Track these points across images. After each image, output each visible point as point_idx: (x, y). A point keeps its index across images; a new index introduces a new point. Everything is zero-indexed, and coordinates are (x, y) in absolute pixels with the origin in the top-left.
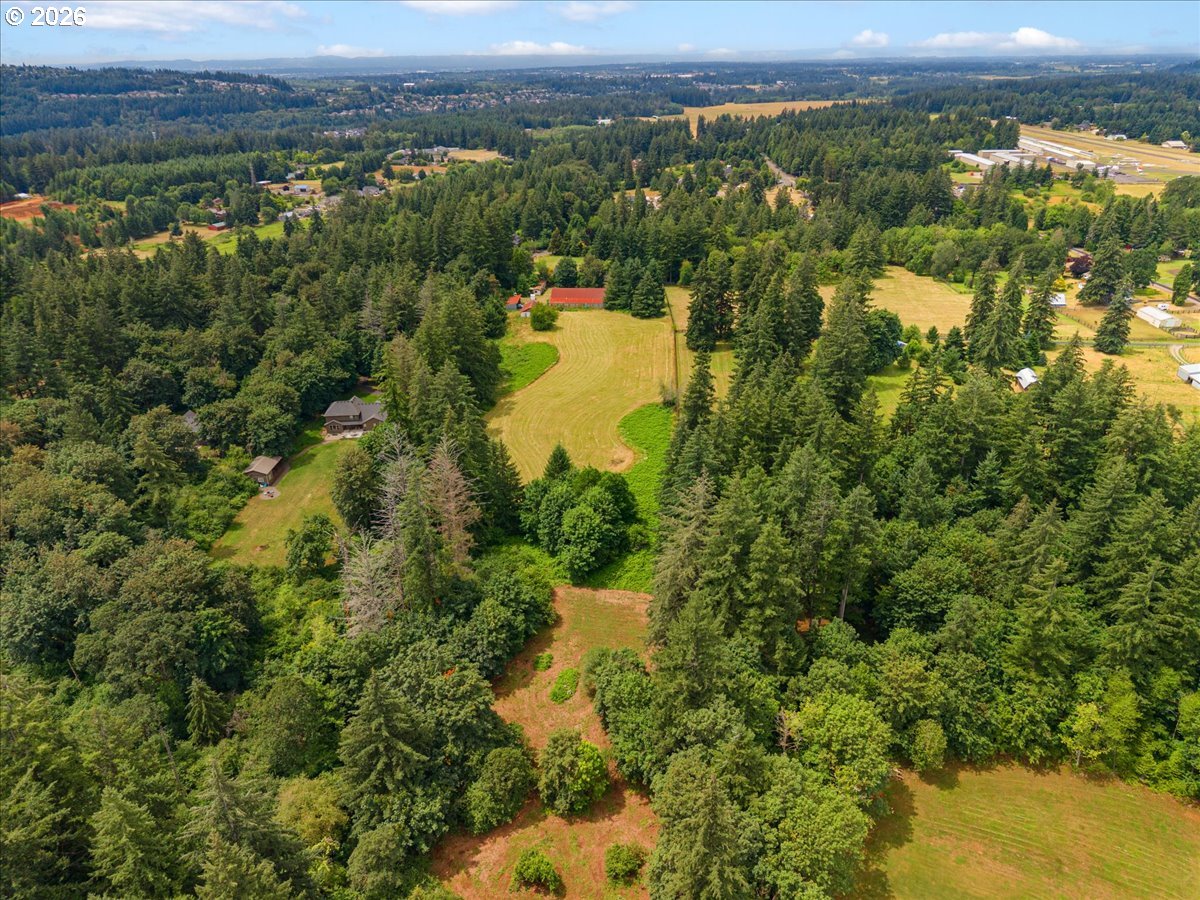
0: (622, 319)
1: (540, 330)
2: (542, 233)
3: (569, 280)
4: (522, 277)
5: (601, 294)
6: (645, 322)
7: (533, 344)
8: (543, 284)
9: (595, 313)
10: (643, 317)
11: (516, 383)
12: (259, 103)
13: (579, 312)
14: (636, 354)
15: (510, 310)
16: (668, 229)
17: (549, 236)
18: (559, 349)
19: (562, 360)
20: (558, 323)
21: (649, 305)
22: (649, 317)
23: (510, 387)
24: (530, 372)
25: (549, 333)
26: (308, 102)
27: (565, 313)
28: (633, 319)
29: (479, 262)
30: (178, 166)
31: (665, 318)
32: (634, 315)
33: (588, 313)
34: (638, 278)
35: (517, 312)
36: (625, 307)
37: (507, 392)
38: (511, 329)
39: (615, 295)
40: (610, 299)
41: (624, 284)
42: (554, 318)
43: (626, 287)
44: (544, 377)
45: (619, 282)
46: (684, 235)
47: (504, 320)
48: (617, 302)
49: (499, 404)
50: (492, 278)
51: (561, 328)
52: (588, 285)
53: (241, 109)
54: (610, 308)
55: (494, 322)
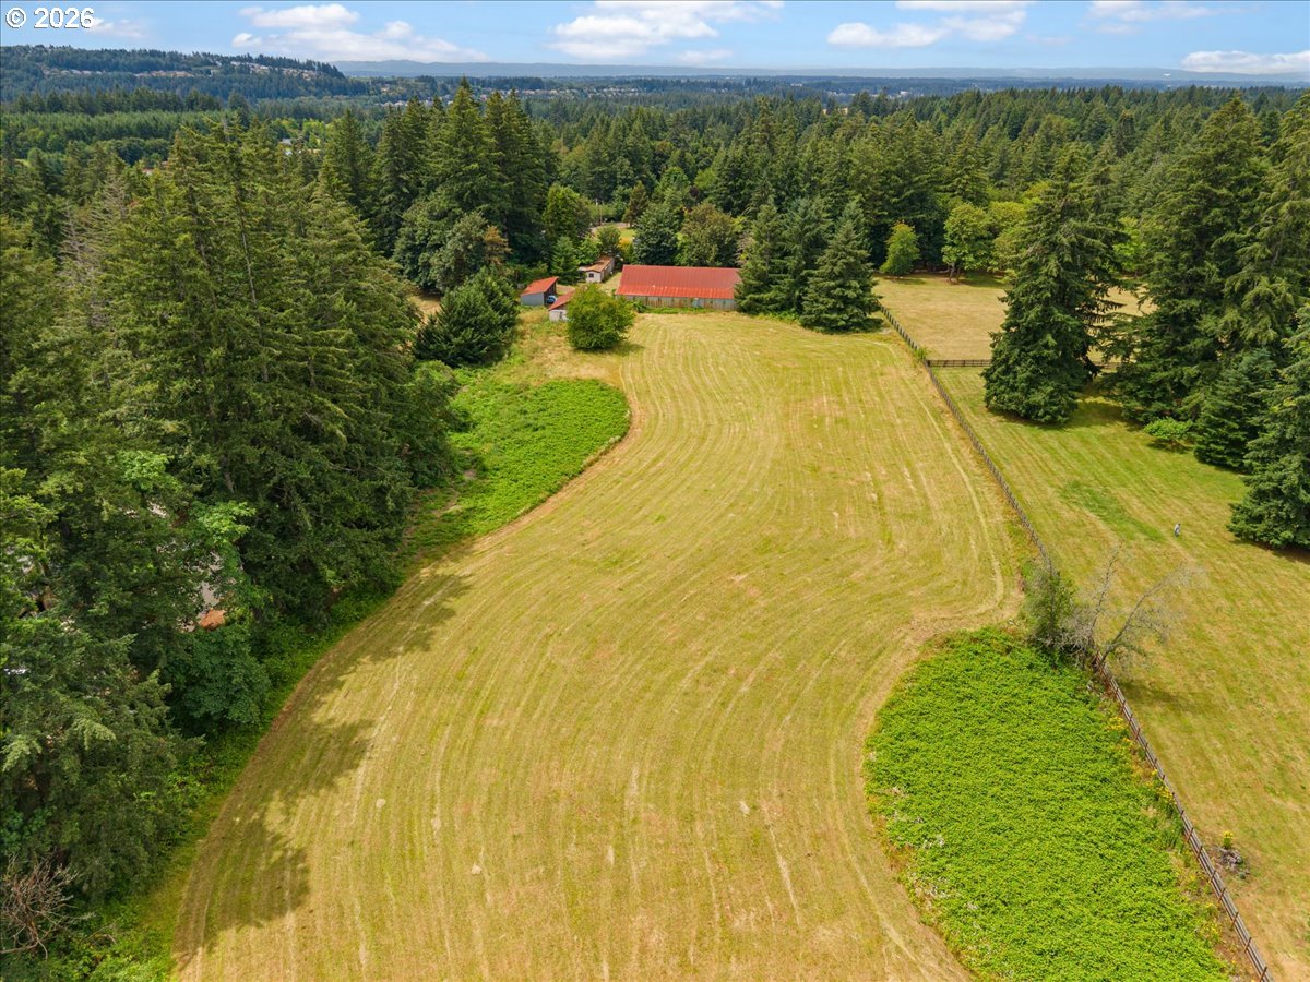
0: (780, 334)
1: (586, 350)
2: (615, 193)
3: (660, 253)
4: (565, 242)
5: (731, 280)
6: (837, 341)
7: (565, 385)
8: (607, 263)
9: (712, 319)
10: (832, 328)
11: (491, 502)
12: (301, 88)
13: (681, 317)
14: (842, 421)
15: (530, 306)
16: (868, 160)
17: (625, 198)
18: (632, 397)
19: (637, 431)
20: (632, 335)
21: (846, 300)
22: (845, 329)
23: (466, 516)
24: (540, 466)
25: (610, 359)
26: (358, 88)
27: (649, 316)
28: (808, 333)
29: (468, 202)
30: (121, 119)
31: (885, 332)
32: (807, 325)
33: (701, 318)
34: (818, 244)
35: (543, 311)
36: (789, 305)
37: (453, 539)
38: (521, 347)
39: (765, 282)
40: (749, 289)
41: (786, 254)
42: (622, 323)
43: (791, 262)
44: (578, 485)
45: (772, 252)
46: (899, 173)
47: (509, 324)
48: (766, 296)
49: (407, 587)
50: (493, 234)
51: (638, 348)
52: (701, 262)
53: (279, 94)
54: (749, 310)
55: (477, 327)
